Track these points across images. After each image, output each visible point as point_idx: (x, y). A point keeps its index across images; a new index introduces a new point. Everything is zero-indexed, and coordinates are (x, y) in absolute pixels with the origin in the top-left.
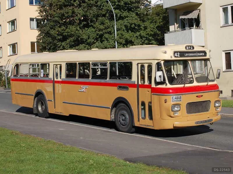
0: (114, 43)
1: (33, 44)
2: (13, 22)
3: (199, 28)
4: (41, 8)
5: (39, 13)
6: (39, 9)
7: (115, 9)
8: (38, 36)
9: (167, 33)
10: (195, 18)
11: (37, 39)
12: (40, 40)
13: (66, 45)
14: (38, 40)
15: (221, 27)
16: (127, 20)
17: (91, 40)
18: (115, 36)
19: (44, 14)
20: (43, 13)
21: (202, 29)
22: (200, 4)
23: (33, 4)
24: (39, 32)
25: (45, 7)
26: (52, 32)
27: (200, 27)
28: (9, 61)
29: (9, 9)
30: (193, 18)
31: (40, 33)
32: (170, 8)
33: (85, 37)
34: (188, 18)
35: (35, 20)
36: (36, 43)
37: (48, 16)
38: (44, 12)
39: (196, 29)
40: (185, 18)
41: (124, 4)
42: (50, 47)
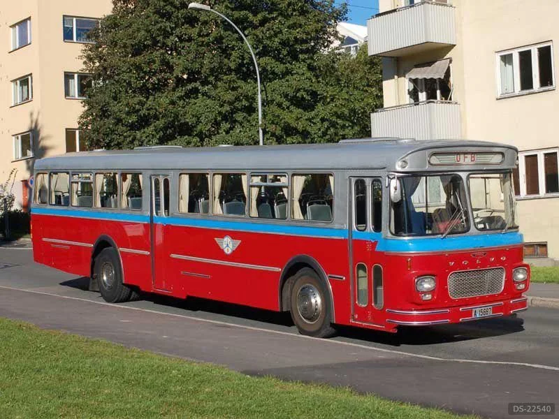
0: (255, 133)
1: (70, 134)
2: (24, 81)
3: (448, 101)
4: (90, 52)
5: (85, 63)
6: (86, 55)
7: (260, 55)
8: (81, 117)
9: (376, 112)
10: (440, 79)
11: (79, 123)
12: (87, 126)
13: (146, 137)
14: (83, 125)
15: (497, 99)
16: (287, 81)
17: (204, 127)
18: (257, 119)
19: (97, 64)
20: (94, 63)
21: (456, 103)
22: (450, 47)
23: (72, 39)
24: (84, 107)
25: (100, 49)
26: (115, 107)
27: (451, 99)
28: (14, 173)
29: (16, 50)
30: (436, 77)
31: (86, 108)
32: (382, 55)
33: (189, 120)
34: (425, 79)
35: (76, 76)
36: (77, 132)
37: (105, 69)
38: (96, 61)
39: (442, 103)
40: (417, 77)
41: (280, 43)
42: (110, 141)
